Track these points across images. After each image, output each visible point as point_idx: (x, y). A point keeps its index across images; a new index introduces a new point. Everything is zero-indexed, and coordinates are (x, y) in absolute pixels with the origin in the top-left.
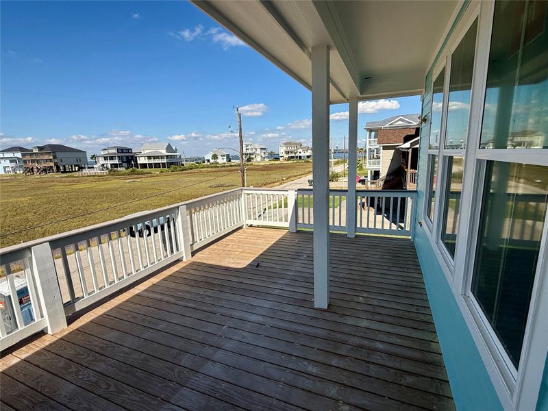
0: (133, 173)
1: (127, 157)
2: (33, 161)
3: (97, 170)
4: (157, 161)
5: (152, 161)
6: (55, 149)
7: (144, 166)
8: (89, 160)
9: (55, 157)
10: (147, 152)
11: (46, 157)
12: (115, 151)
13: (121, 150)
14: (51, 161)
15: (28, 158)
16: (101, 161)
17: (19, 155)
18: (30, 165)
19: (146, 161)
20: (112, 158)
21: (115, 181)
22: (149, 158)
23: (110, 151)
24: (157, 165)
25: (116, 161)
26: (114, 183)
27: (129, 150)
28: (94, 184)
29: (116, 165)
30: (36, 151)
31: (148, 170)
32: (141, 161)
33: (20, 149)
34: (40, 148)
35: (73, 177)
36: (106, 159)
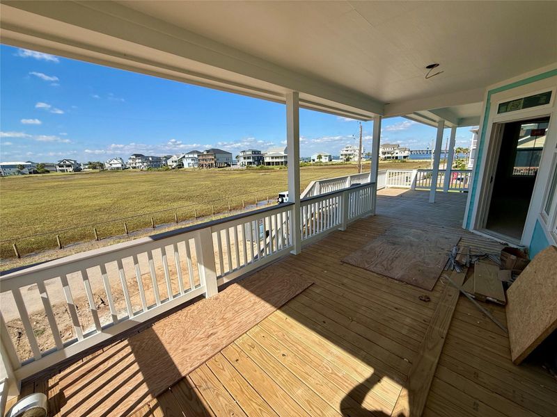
0: (262, 169)
1: (258, 157)
2: (203, 160)
3: (238, 166)
4: (277, 160)
5: (275, 160)
6: (215, 152)
7: (269, 164)
8: (234, 159)
9: (215, 157)
10: (271, 153)
11: (211, 157)
12: (250, 153)
13: (254, 152)
14: (213, 159)
15: (201, 158)
16: (242, 160)
17: (196, 156)
18: (201, 162)
19: (271, 160)
20: (249, 158)
22: (272, 158)
23: (248, 153)
24: (277, 163)
25: (251, 160)
26: (251, 175)
27: (259, 152)
29: (250, 163)
30: (205, 153)
31: (271, 167)
32: (267, 160)
33: (197, 152)
34: (208, 151)
35: (225, 170)
36: (245, 158)
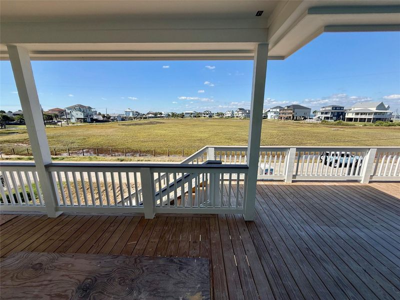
0: (339, 124)
1: (338, 113)
2: (283, 113)
3: (314, 121)
4: (363, 117)
5: (359, 117)
6: (295, 107)
7: (350, 119)
8: (311, 113)
9: (294, 112)
10: (357, 109)
11: (290, 111)
12: (330, 108)
13: (335, 108)
14: (291, 113)
15: (282, 112)
16: (319, 115)
17: (278, 110)
18: (281, 115)
19: (354, 116)
20: (326, 113)
21: (324, 128)
22: (357, 114)
23: (327, 109)
24: (362, 120)
25: (329, 115)
27: (341, 108)
28: (310, 128)
29: (328, 118)
30: (286, 108)
31: (352, 123)
32: (349, 116)
33: (280, 107)
34: (288, 107)
35: (299, 123)
36: (322, 113)
